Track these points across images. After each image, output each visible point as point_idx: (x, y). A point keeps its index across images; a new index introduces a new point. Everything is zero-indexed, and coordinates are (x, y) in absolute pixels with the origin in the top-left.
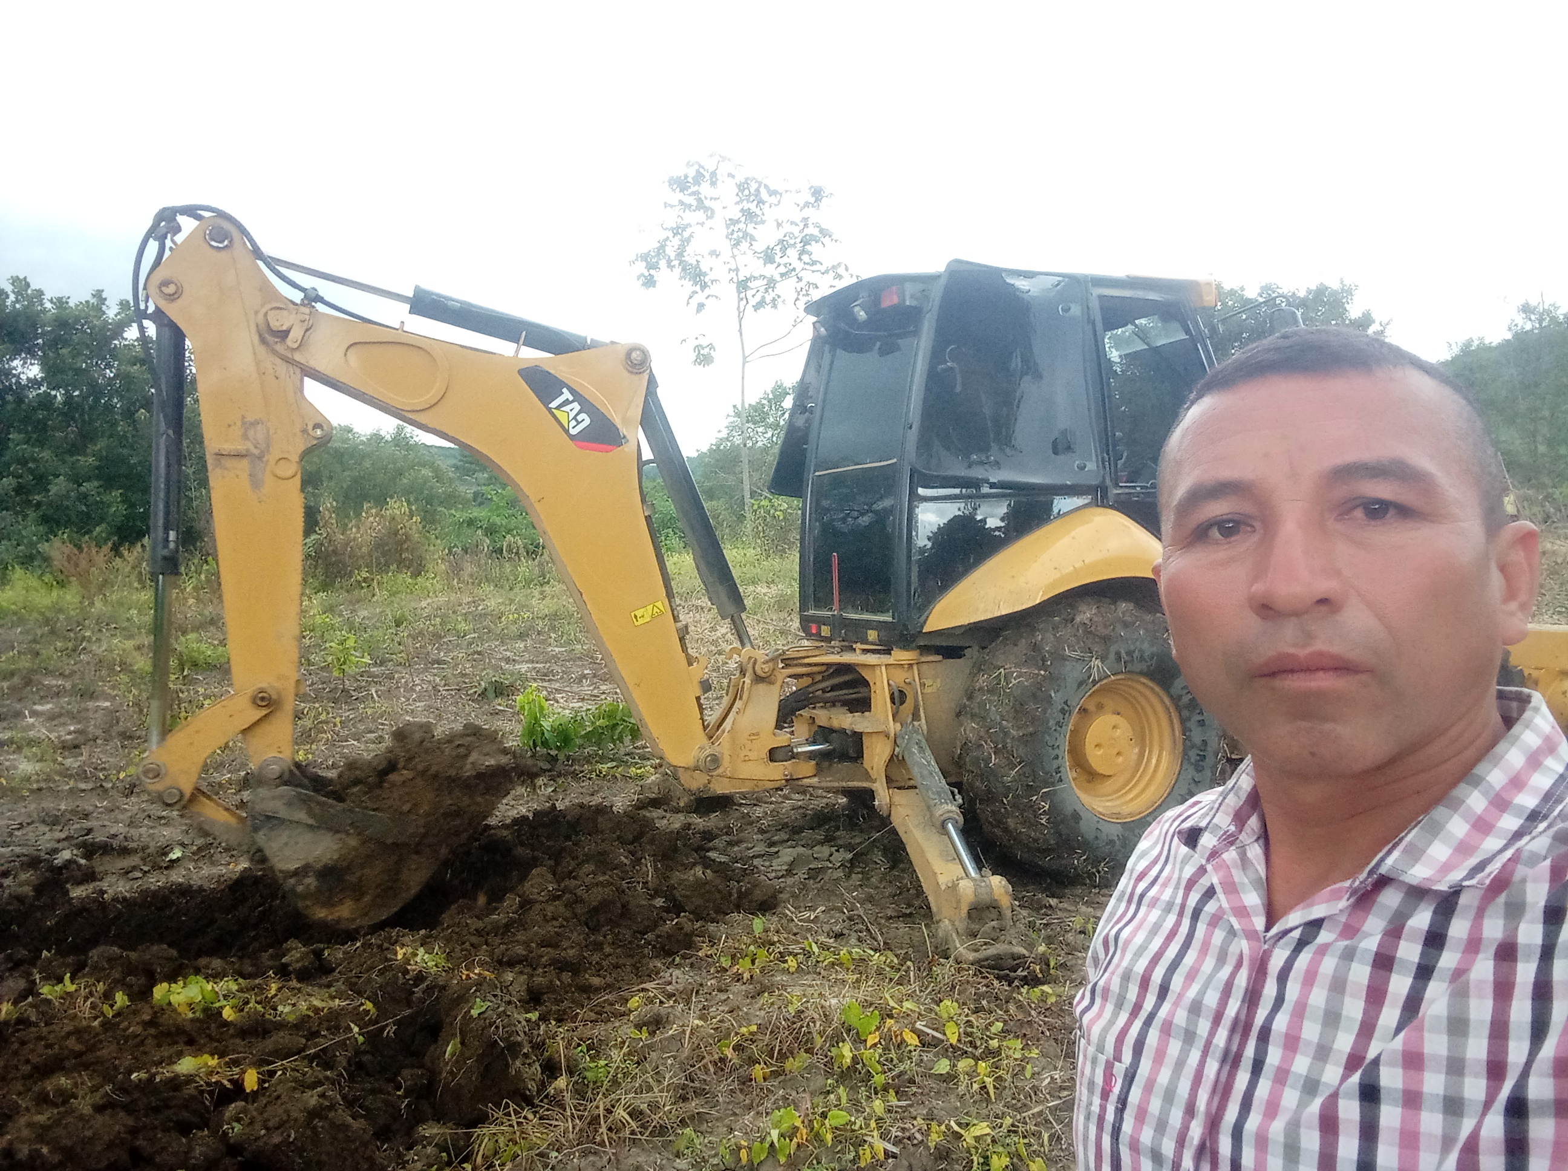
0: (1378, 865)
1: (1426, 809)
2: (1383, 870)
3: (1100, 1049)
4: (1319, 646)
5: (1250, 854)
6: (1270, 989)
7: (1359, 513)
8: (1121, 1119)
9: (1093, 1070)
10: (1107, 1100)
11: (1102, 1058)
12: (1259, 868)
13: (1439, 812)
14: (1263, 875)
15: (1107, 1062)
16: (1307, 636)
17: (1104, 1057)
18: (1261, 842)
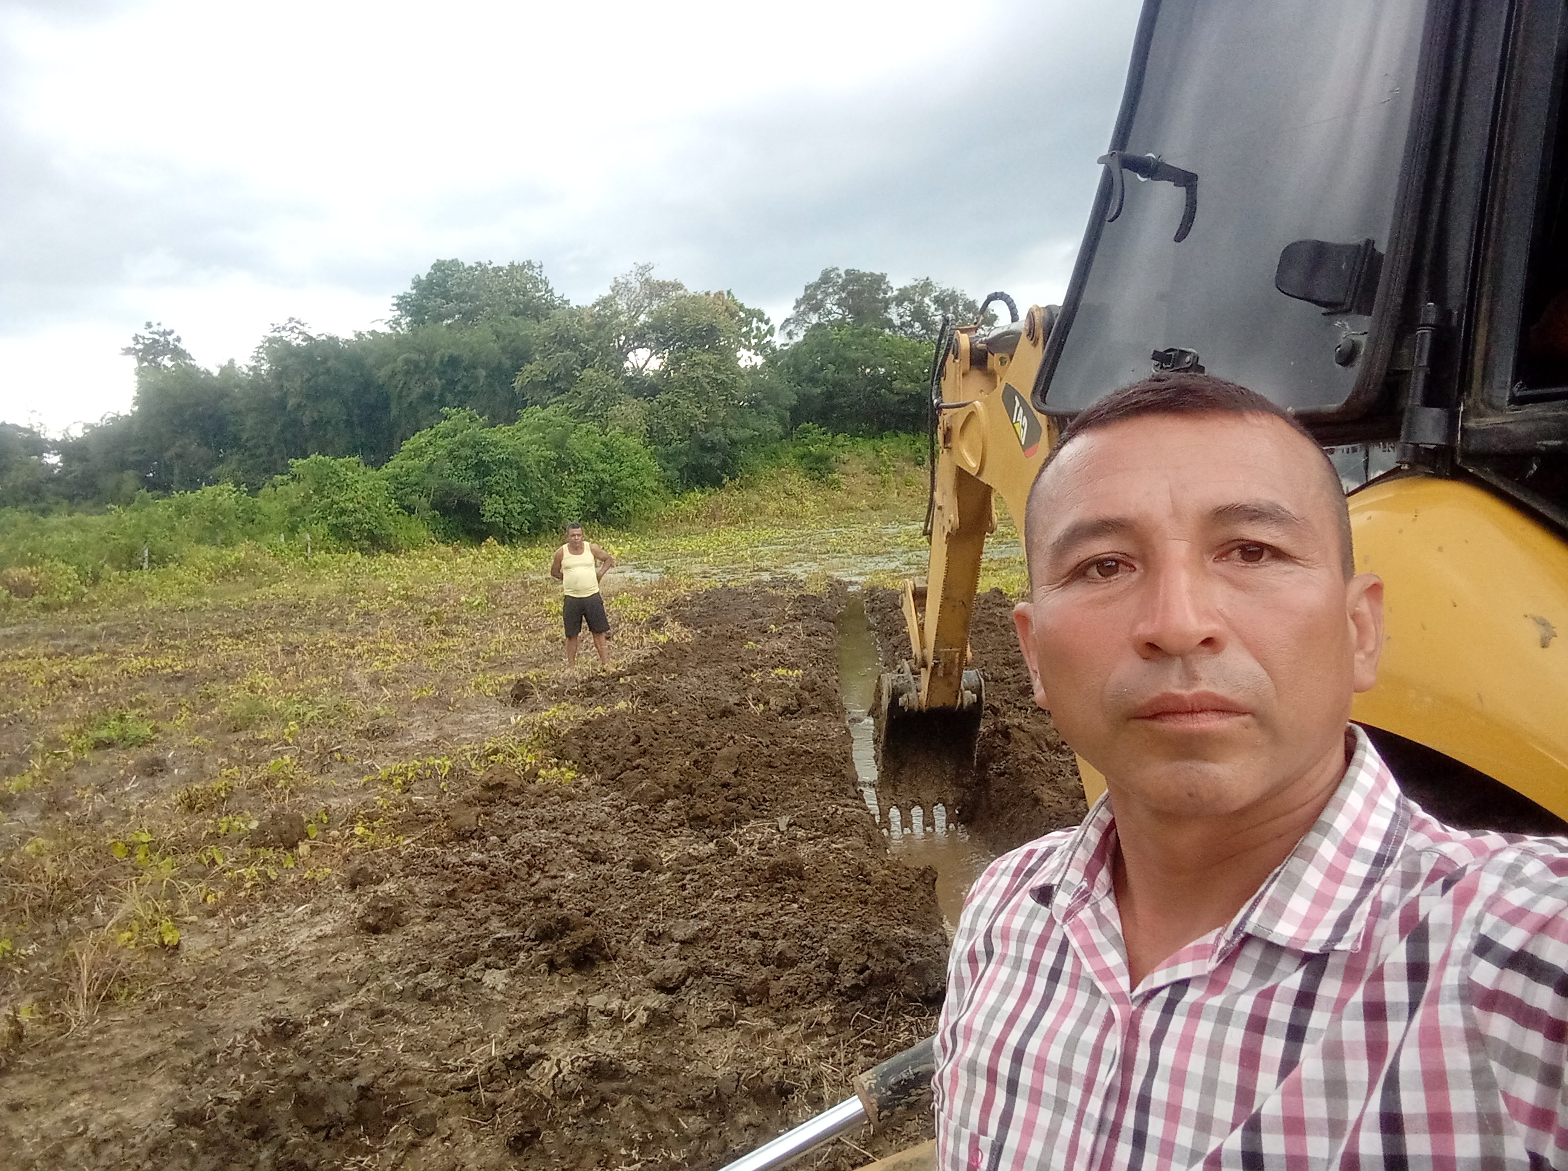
1: (1281, 861)
3: (964, 1122)
4: (1203, 687)
5: (1103, 911)
6: (1143, 1054)
7: (1236, 554)
9: (956, 1147)
11: (966, 1133)
12: (1114, 923)
13: (1294, 863)
14: (1120, 932)
15: (972, 1136)
16: (1192, 677)
17: (969, 1132)
18: (1112, 894)
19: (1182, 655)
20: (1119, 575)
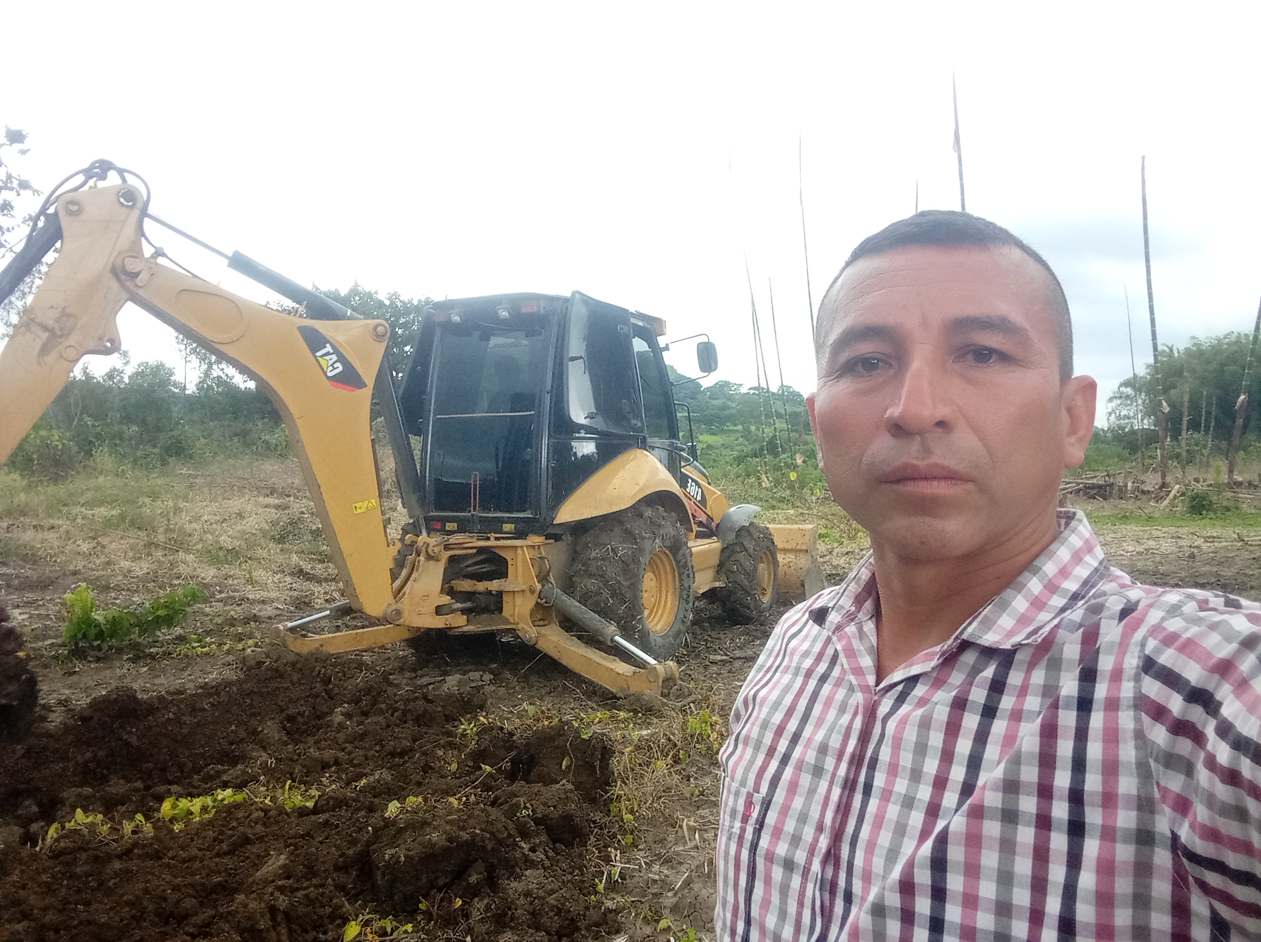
0: (962, 633)
1: (998, 592)
2: (964, 636)
3: (743, 784)
4: (935, 459)
5: (865, 629)
7: (970, 356)
8: (759, 837)
9: (736, 801)
10: (746, 823)
11: (744, 791)
12: (872, 638)
13: (1008, 593)
14: (875, 644)
15: (748, 793)
16: (927, 451)
17: (746, 790)
18: (874, 619)
19: (920, 433)
20: (879, 371)
